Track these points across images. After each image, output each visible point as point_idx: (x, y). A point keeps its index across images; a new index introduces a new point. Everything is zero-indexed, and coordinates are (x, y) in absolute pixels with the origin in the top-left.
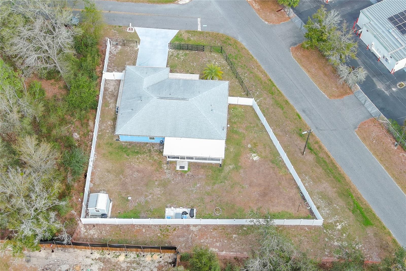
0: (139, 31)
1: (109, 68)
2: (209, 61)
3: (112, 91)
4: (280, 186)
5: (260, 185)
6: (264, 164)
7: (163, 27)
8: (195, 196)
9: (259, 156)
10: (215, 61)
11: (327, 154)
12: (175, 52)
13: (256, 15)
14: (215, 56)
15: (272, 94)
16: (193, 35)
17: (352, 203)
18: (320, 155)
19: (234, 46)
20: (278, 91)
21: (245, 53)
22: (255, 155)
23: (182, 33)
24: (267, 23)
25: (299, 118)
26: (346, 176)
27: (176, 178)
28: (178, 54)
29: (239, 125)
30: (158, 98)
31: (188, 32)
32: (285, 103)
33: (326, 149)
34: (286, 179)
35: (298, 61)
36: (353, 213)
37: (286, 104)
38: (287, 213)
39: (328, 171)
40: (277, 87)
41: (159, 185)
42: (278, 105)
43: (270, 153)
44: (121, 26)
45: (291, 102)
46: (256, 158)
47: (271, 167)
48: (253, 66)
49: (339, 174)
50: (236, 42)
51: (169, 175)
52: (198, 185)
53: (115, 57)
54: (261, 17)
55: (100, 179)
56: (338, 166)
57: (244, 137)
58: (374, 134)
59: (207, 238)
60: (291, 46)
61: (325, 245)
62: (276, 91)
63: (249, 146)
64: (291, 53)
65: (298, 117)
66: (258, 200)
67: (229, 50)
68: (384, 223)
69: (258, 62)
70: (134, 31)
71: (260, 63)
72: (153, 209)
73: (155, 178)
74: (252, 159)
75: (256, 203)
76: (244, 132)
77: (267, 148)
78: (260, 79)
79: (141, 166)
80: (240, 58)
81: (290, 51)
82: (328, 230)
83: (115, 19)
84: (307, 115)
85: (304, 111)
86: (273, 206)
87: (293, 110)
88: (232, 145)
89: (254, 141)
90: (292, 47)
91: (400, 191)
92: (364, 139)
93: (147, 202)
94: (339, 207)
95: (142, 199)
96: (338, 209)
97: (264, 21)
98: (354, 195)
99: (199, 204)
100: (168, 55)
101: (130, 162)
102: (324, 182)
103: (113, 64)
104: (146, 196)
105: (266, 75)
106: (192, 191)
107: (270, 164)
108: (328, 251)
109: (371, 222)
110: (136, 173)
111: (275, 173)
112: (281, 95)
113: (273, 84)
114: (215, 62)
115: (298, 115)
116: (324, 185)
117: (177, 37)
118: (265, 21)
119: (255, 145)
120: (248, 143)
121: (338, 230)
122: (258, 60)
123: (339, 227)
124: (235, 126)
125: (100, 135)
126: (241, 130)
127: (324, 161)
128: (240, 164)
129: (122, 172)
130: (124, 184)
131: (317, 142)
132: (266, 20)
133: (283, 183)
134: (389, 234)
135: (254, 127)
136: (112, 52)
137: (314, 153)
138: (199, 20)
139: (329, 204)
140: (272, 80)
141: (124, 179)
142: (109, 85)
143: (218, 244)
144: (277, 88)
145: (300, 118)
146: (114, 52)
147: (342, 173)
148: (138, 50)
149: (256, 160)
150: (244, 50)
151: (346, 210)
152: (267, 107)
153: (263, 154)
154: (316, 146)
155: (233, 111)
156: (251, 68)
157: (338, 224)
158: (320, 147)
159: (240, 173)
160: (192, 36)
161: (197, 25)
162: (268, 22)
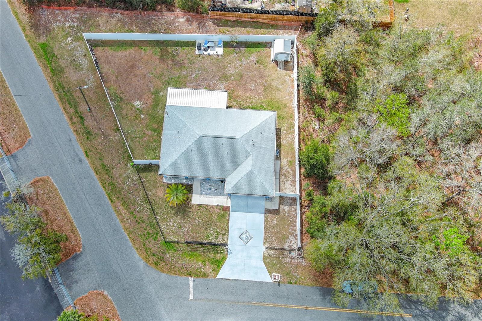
0: (265, 277)
1: (294, 213)
2: (181, 227)
3: (286, 181)
4: (117, 74)
5: (136, 76)
6: (130, 96)
7: (237, 282)
8: (197, 66)
9: (134, 106)
10: (174, 228)
11: (67, 112)
12: (220, 240)
13: (117, 307)
14: (172, 237)
15: (112, 184)
16: (199, 270)
17: (53, 63)
18: (72, 111)
19: (149, 253)
20: (104, 187)
21: (137, 241)
22: (138, 107)
23: (212, 274)
24: (106, 293)
25: (86, 151)
26: (52, 88)
27: (215, 83)
28: (217, 238)
29: (151, 138)
30: (235, 138)
31: (205, 275)
32: (100, 171)
33: (66, 117)
34: (110, 82)
35: (76, 230)
36: (54, 54)
37: (98, 170)
38: (114, 50)
39: (68, 94)
40: (105, 193)
41: (231, 76)
42: (107, 169)
43: (122, 108)
44: (289, 283)
45: (92, 172)
46: (137, 103)
47: (124, 94)
48: (130, 222)
49: (58, 90)
50: (147, 259)
51: (221, 86)
52: (194, 76)
53: (290, 231)
54: (111, 302)
55: (285, 82)
56: (58, 99)
57: (147, 126)
58: (12, 135)
59: (187, 29)
60: (80, 255)
61: (85, 23)
62: (107, 187)
63: (142, 116)
64: (81, 242)
65: (88, 153)
66: (139, 62)
67: (156, 246)
68: (28, 45)
69: (122, 227)
70: (272, 275)
71: (121, 225)
72: (234, 54)
73: (234, 83)
74: (140, 102)
75: (141, 59)
76: (146, 132)
77: (124, 114)
78: (122, 204)
79: (248, 95)
80: (144, 235)
81: (83, 245)
82: (80, 36)
83: (297, 295)
84: (77, 156)
85: (80, 161)
86: (126, 56)
87: (92, 163)
88: (160, 116)
89: (137, 121)
90: (79, 252)
91: (4, 74)
92: (24, 128)
93: (240, 61)
94: (66, 58)
95: (244, 63)
96: (68, 56)
97: (109, 297)
98: (49, 71)
99: (193, 58)
100: (228, 235)
101: (259, 99)
102: (74, 82)
103: (291, 219)
104: (241, 66)
105: (116, 208)
106: (199, 70)
107: (123, 97)
108: (83, 19)
109: (39, 47)
110: (252, 88)
111: (120, 87)
112: (102, 182)
113: (109, 197)
114: (173, 226)
115: (87, 156)
116: (75, 79)
117: (218, 264)
118: (107, 295)
119: (136, 117)
120: (144, 119)
121: (71, 36)
122: (123, 231)
123: (69, 39)
124: (155, 137)
125: (292, 128)
126: (150, 133)
127: (70, 104)
128: (153, 97)
129: (266, 89)
130: (262, 76)
131: (73, 124)
132: (105, 297)
133: (114, 78)
134: (27, 36)
135: (136, 138)
136: (294, 238)
137: (78, 113)
138: (191, 297)
139: (74, 60)
140: (110, 202)
141: (263, 82)
142: (292, 190)
143: (177, 24)
144: (106, 190)
145: (86, 152)
146: (292, 239)
147: (55, 91)
148: (264, 243)
149: (137, 100)
150: (138, 246)
151: (59, 56)
152: (119, 165)
153: (129, 107)
154: (75, 120)
155: (157, 156)
156: (132, 219)
157: (70, 42)
158: (71, 119)
159: (154, 87)
160: (200, 269)
161: (194, 288)
162: (103, 295)
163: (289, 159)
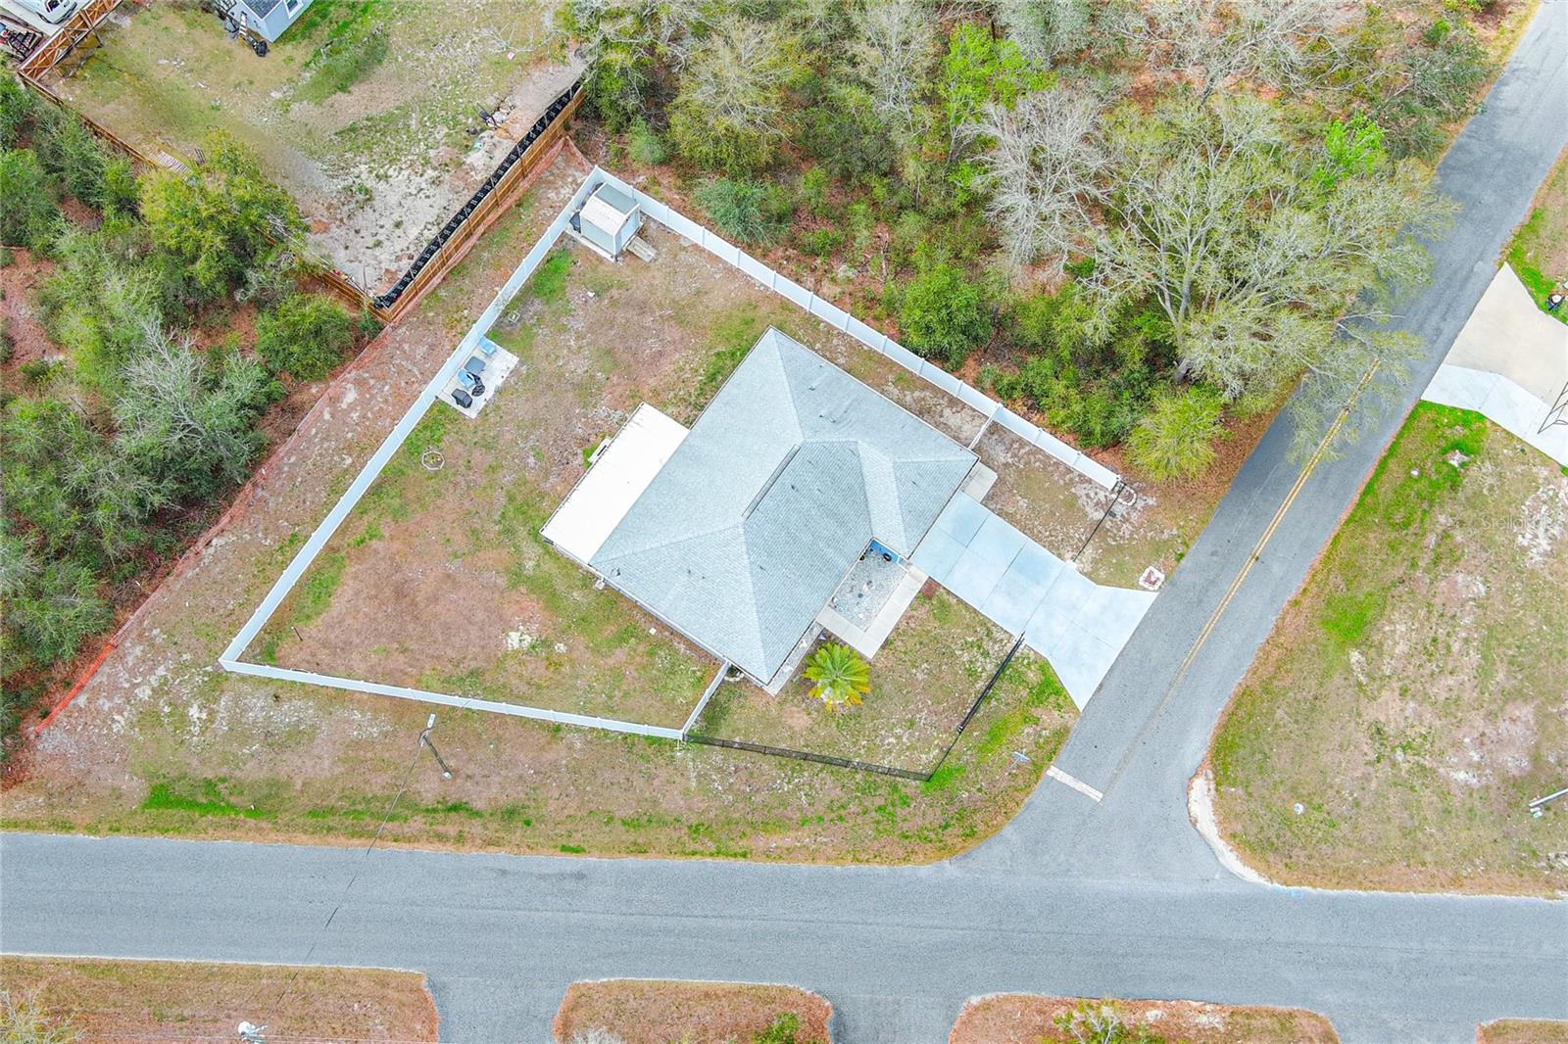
0: (1138, 602)
1: (1027, 449)
2: (912, 724)
3: (941, 416)
4: (396, 646)
5: (434, 599)
6: (483, 647)
7: (1116, 673)
8: (508, 436)
9: (517, 652)
10: (904, 740)
11: (410, 839)
12: (997, 652)
13: (1027, 990)
14: (924, 756)
15: (695, 830)
16: (1041, 740)
17: (233, 800)
18: (418, 822)
19: (933, 836)
20: (694, 853)
21: (887, 849)
22: (526, 644)
23: (1067, 716)
24: (975, 1000)
25: (563, 846)
26: (311, 842)
27: (585, 424)
28: (985, 654)
29: (638, 659)
30: (796, 448)
31: (1061, 734)
32: (640, 841)
33: (425, 849)
34: (406, 674)
35: (766, 989)
36: (209, 783)
37: (635, 844)
38: (318, 614)
39: (359, 807)
40: (709, 860)
41: (592, 377)
42: (646, 818)
43: (504, 686)
44: (1178, 560)
45: (632, 862)
46: (514, 640)
47: (464, 658)
48: (825, 840)
49: (330, 829)
50: (945, 850)
51: (603, 415)
52: (531, 460)
53: (1062, 482)
54: (1006, 999)
55: (690, 267)
56: (356, 841)
57: (596, 650)
58: (380, 1028)
59: (386, 401)
60: (839, 1014)
61: (175, 644)
62: (698, 847)
63: (560, 647)
64: (809, 993)
65: (572, 845)
66: (398, 569)
67: (924, 813)
68: (123, 839)
69: (830, 865)
70: (1141, 583)
71: (820, 866)
72: (537, 334)
73: (615, 379)
74: (518, 630)
75: (392, 559)
76: (611, 661)
77: (524, 688)
78: (766, 831)
79: (668, 368)
80: (878, 822)
81: (819, 993)
82: (206, 679)
83: (1215, 558)
84: (562, 876)
85: (580, 876)
86: (357, 593)
87: (606, 850)
88: (589, 604)
89: (566, 669)
90: (832, 1013)
91: (170, 955)
92: (382, 981)
93: (564, 329)
94: (245, 754)
95: (580, 326)
96: (241, 745)
97: (989, 996)
98: (251, 822)
99: (480, 433)
100: (995, 625)
101: (696, 350)
102: (337, 771)
103: (1038, 464)
104: (579, 336)
105: (768, 854)
106: (526, 438)
107: (474, 665)
108: (159, 640)
109: (153, 811)
110: (657, 347)
111: (438, 658)
112: (674, 851)
113: (727, 855)
114: (899, 738)
115: (577, 850)
116: (327, 764)
117: (1049, 688)
118: (983, 999)
119: (554, 664)
120: (570, 649)
121: (188, 705)
122: (838, 868)
123: (194, 712)
124: (641, 648)
125: (819, 324)
126: (620, 654)
127: (392, 818)
128: (523, 589)
129: (679, 317)
130: (642, 308)
131: (460, 839)
132: (986, 1006)
133: (402, 658)
134: (92, 829)
135: (610, 698)
136: (1085, 485)
137: (435, 810)
138: (1096, 795)
139: (268, 734)
140: (741, 861)
141: (658, 314)
142: (969, 419)
143: (355, 415)
144: (702, 854)
145: (564, 849)
146: (1084, 492)
147: (329, 839)
148: (1059, 556)
149: (508, 635)
150: (901, 853)
151: (225, 769)
152: (656, 782)
153: (510, 663)
154: (452, 830)
155: (694, 672)
156: (820, 829)
157: (204, 716)
158: (442, 838)
159: (497, 572)
160: (1040, 736)
161: (1078, 776)
162: (976, 1009)
163: (891, 377)
